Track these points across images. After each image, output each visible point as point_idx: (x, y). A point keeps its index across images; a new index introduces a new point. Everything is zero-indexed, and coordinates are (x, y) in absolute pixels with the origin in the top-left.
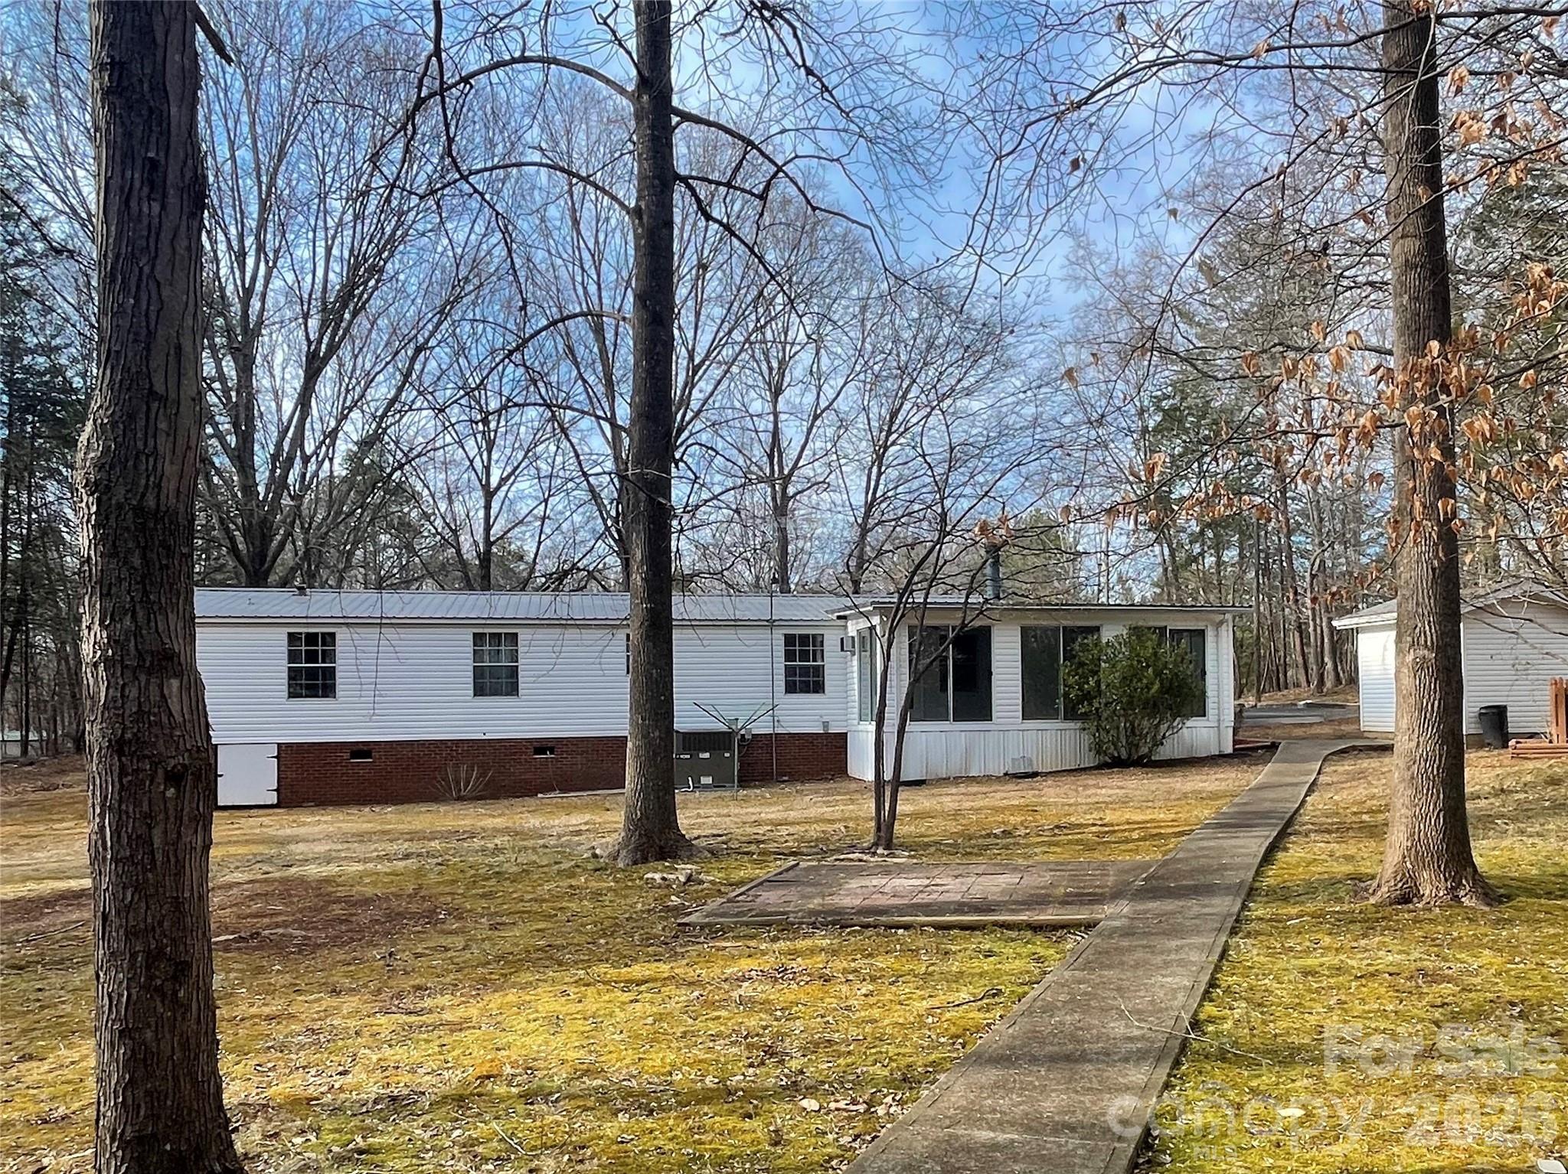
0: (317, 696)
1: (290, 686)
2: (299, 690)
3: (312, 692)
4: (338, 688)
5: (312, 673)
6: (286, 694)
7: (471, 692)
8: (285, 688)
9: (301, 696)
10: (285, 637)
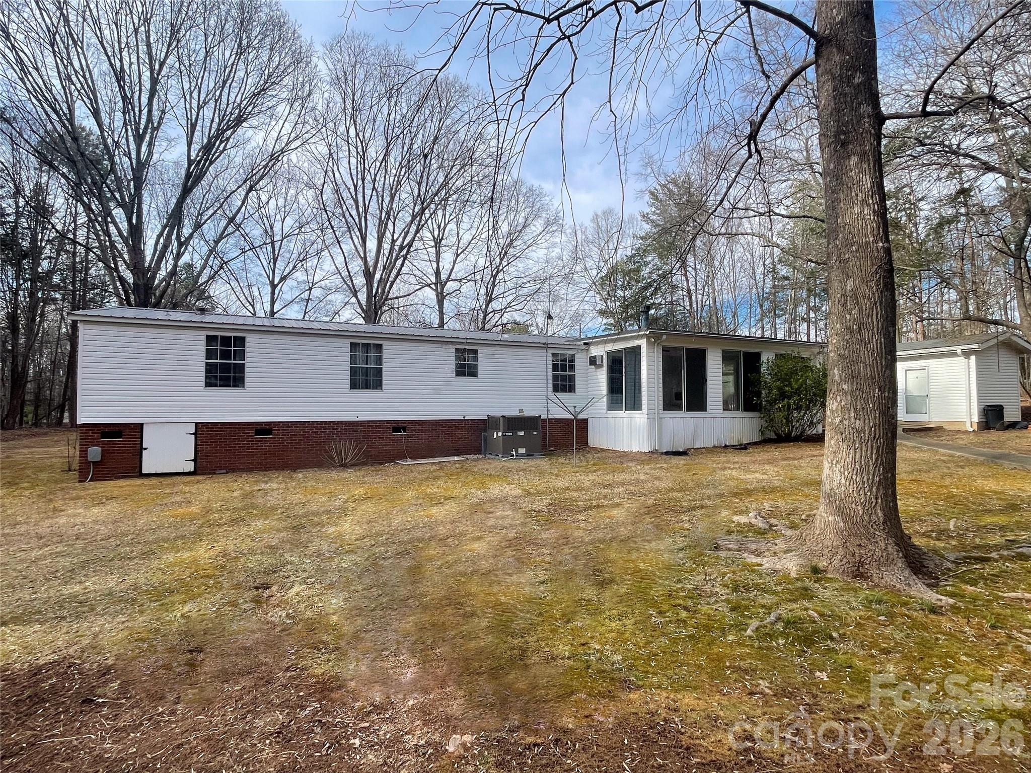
0: (230, 386)
1: (207, 377)
2: (213, 381)
3: (226, 382)
4: (246, 380)
5: (226, 368)
6: (203, 384)
7: (348, 386)
8: (203, 379)
9: (216, 386)
10: (204, 338)
